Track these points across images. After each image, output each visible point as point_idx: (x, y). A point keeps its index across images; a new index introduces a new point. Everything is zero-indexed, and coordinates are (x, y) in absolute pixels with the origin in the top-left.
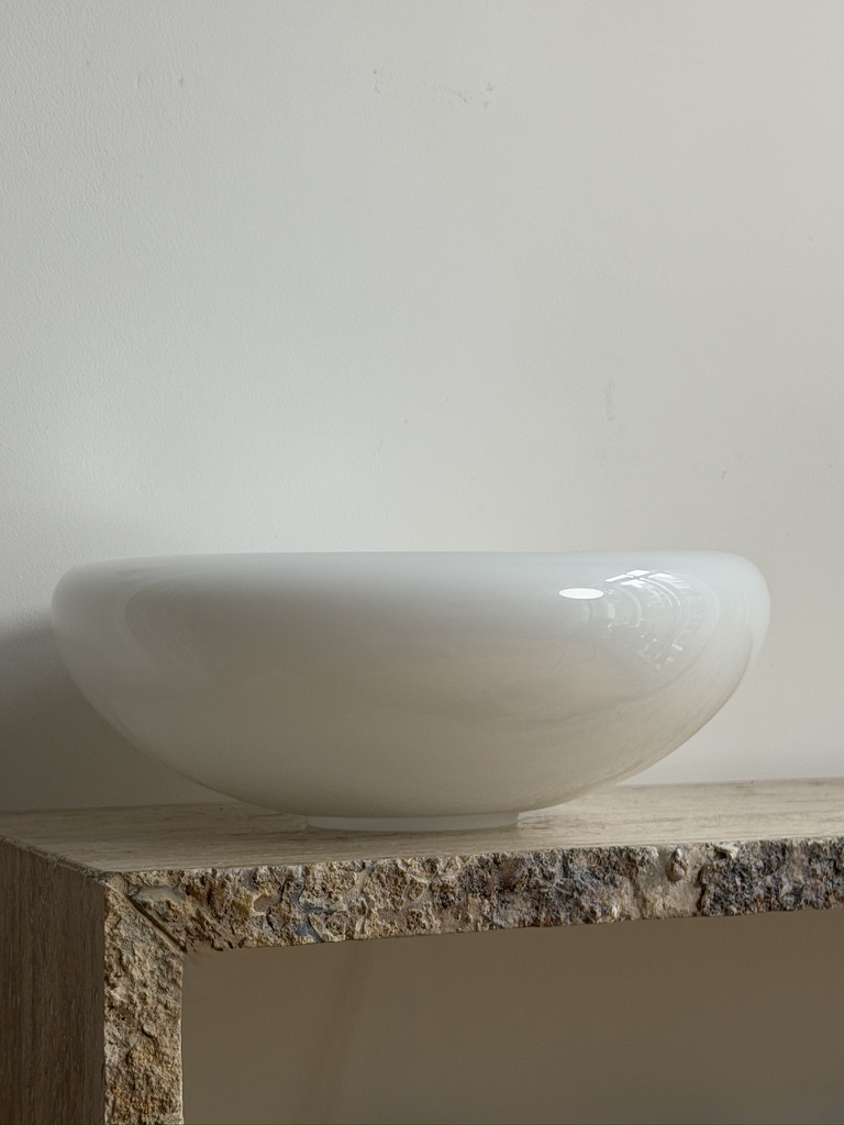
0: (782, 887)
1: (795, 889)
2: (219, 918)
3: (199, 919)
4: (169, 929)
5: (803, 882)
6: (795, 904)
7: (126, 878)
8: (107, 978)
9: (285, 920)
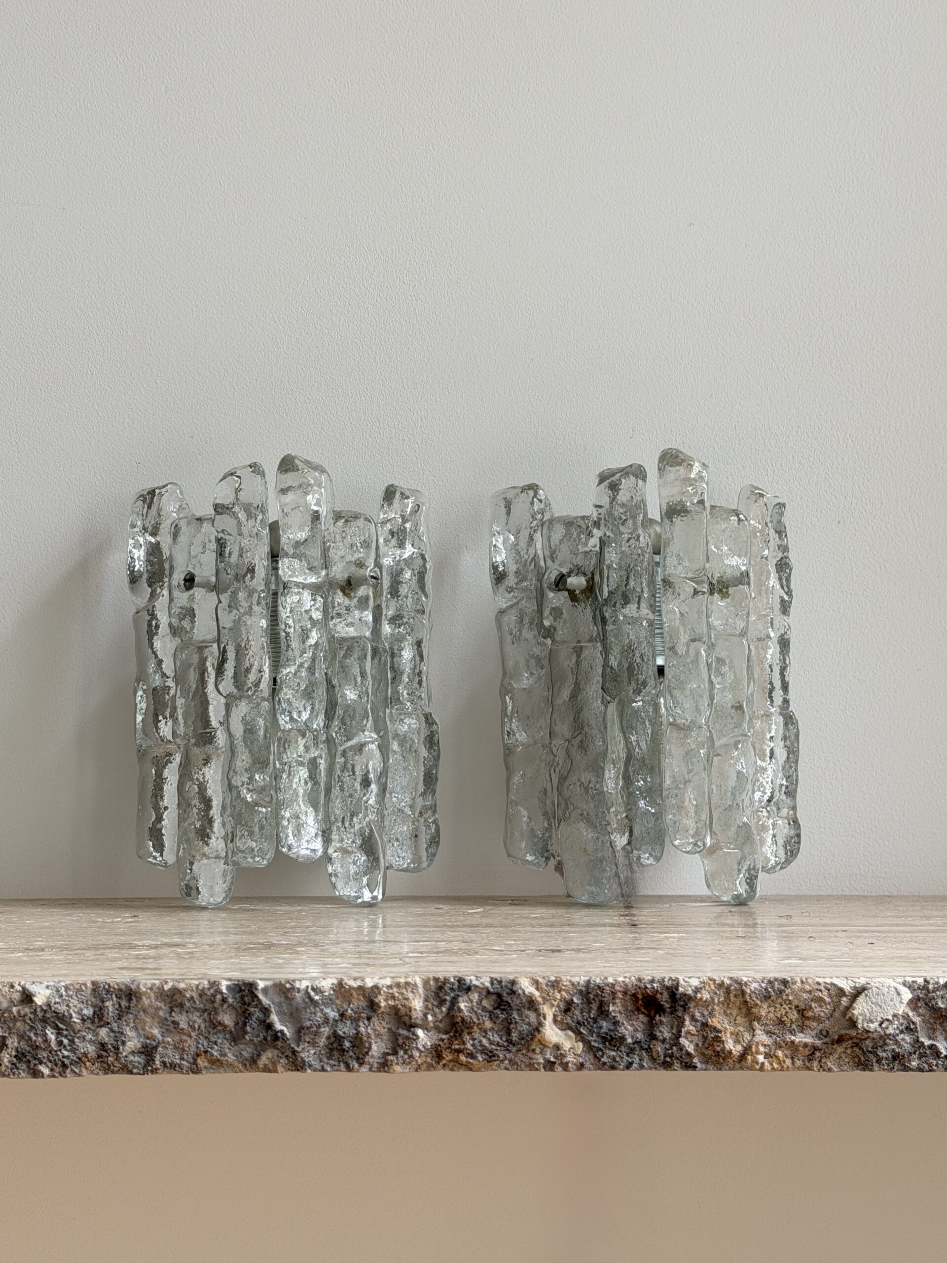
0: (124, 1043)
1: (145, 1046)
5: (159, 1037)
6: (145, 1066)
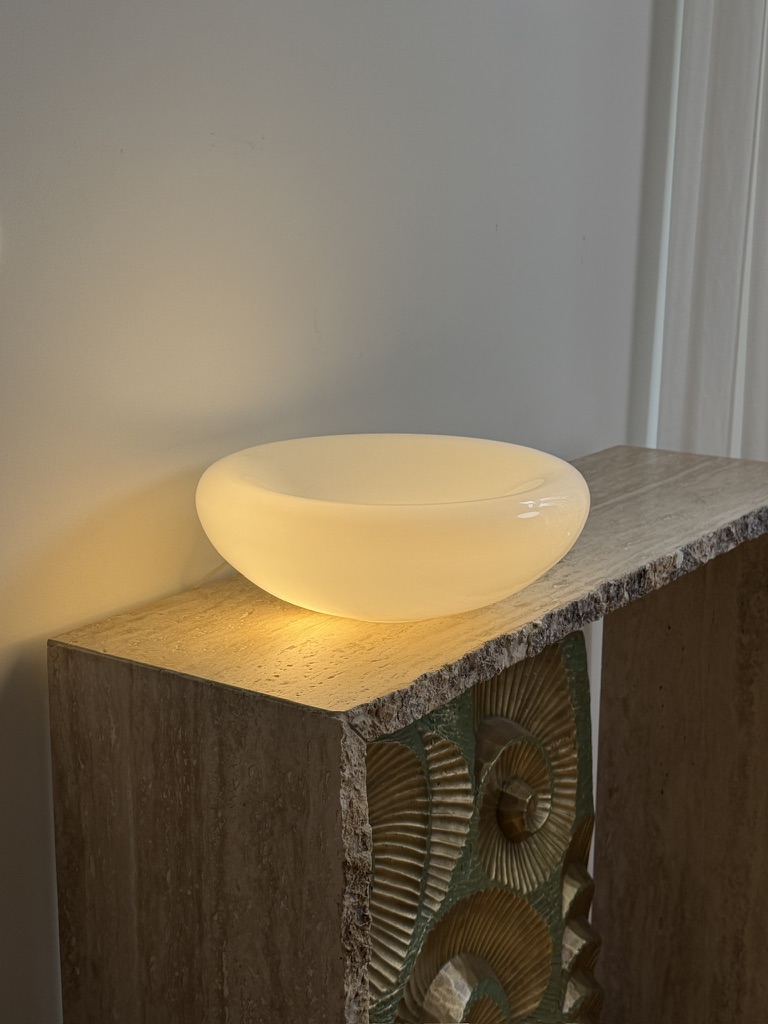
2: (380, 722)
3: (374, 726)
4: (363, 734)
7: (346, 713)
8: (341, 767)
9: (404, 714)
